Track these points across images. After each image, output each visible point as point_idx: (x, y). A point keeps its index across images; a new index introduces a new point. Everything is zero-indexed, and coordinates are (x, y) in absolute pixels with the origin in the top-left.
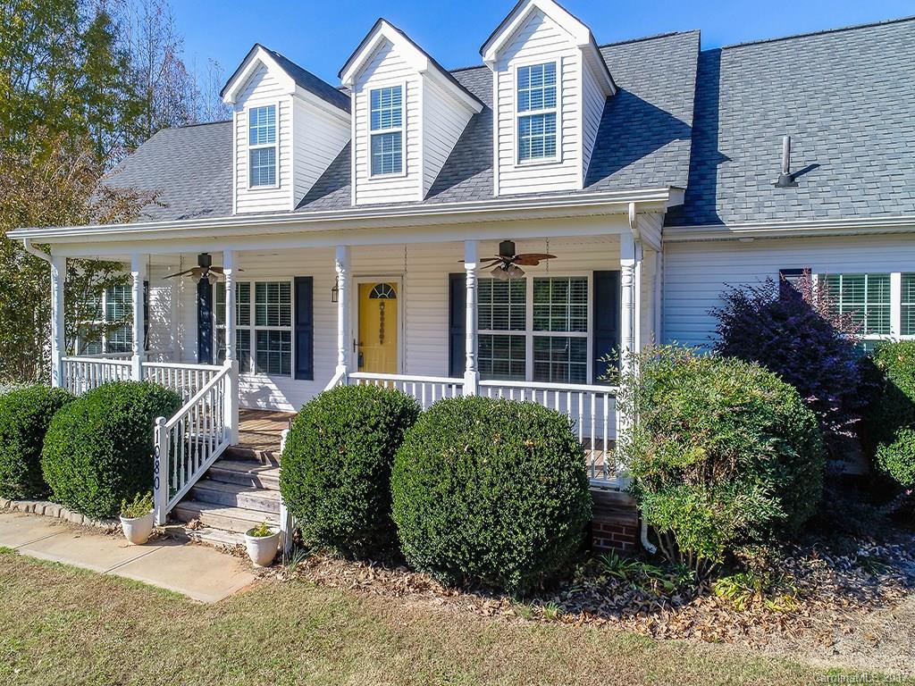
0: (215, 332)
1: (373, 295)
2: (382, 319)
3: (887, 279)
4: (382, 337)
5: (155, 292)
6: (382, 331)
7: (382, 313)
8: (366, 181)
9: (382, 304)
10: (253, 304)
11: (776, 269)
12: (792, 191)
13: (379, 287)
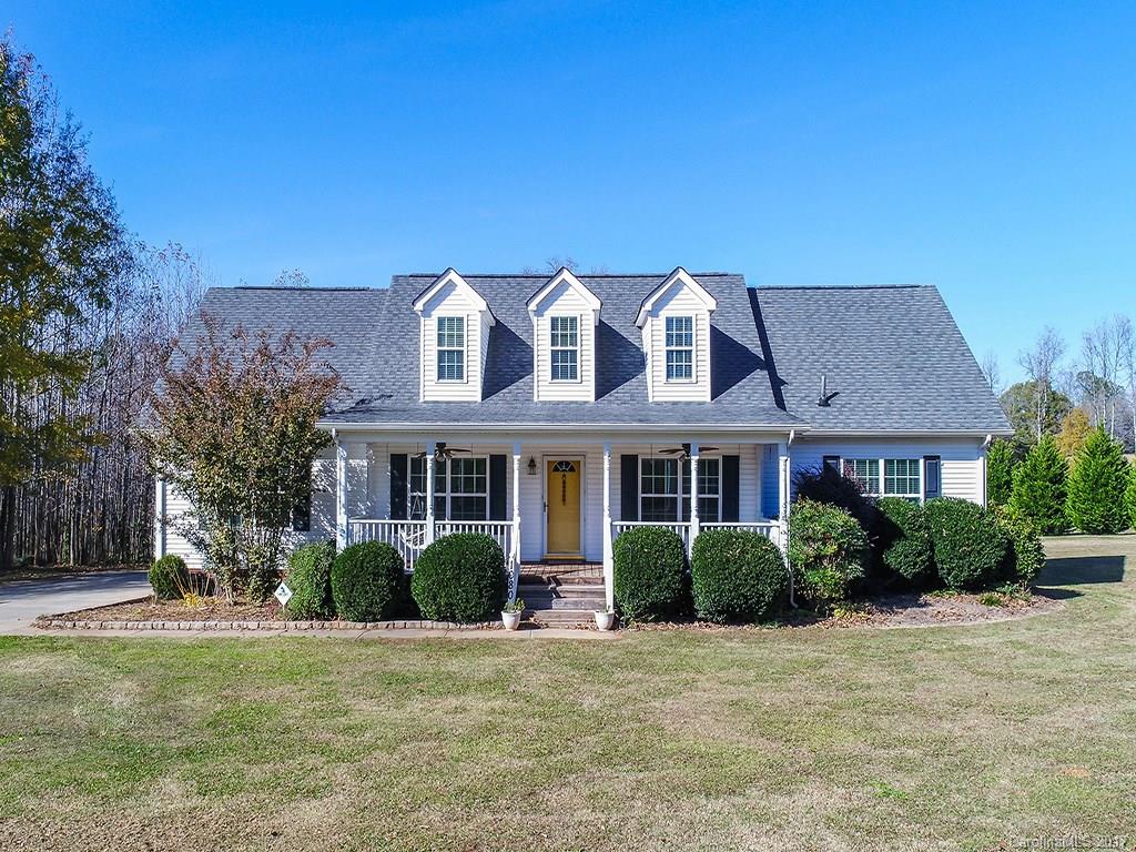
0: (409, 499)
1: (556, 469)
2: (564, 487)
3: (877, 462)
4: (564, 500)
5: (319, 464)
6: (564, 496)
7: (564, 482)
8: (547, 383)
9: (564, 476)
10: (449, 475)
11: (821, 456)
12: (828, 409)
13: (561, 463)
